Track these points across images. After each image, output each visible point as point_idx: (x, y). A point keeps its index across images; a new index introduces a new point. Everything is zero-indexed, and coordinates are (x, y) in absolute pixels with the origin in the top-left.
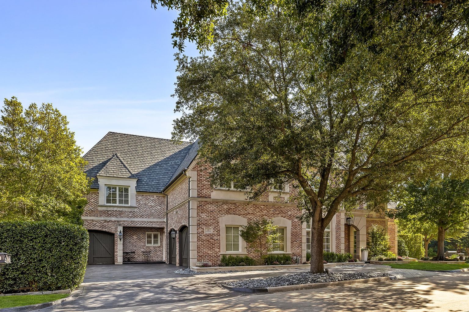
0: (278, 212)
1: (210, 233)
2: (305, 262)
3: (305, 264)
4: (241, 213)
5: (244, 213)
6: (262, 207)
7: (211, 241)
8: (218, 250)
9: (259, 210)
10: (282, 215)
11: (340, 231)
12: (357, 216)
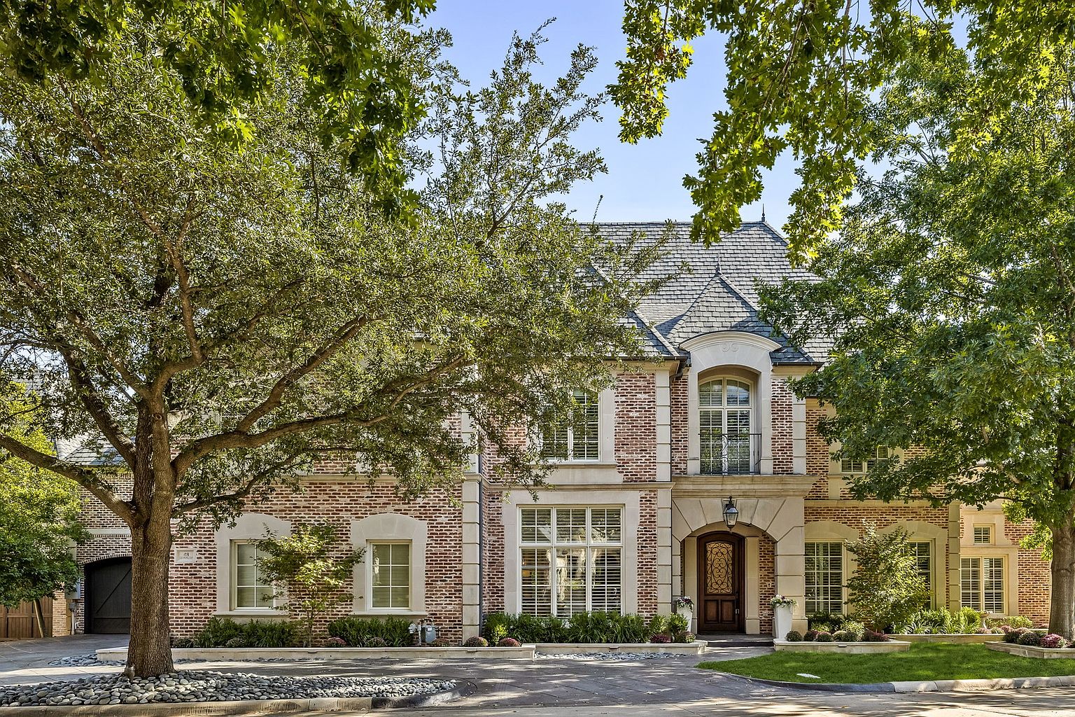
0: (384, 500)
1: (189, 561)
2: (474, 639)
3: (473, 645)
4: (275, 507)
5: (282, 507)
6: (334, 487)
7: (193, 581)
8: (209, 604)
9: (326, 497)
10: (397, 507)
11: (653, 547)
12: (766, 497)
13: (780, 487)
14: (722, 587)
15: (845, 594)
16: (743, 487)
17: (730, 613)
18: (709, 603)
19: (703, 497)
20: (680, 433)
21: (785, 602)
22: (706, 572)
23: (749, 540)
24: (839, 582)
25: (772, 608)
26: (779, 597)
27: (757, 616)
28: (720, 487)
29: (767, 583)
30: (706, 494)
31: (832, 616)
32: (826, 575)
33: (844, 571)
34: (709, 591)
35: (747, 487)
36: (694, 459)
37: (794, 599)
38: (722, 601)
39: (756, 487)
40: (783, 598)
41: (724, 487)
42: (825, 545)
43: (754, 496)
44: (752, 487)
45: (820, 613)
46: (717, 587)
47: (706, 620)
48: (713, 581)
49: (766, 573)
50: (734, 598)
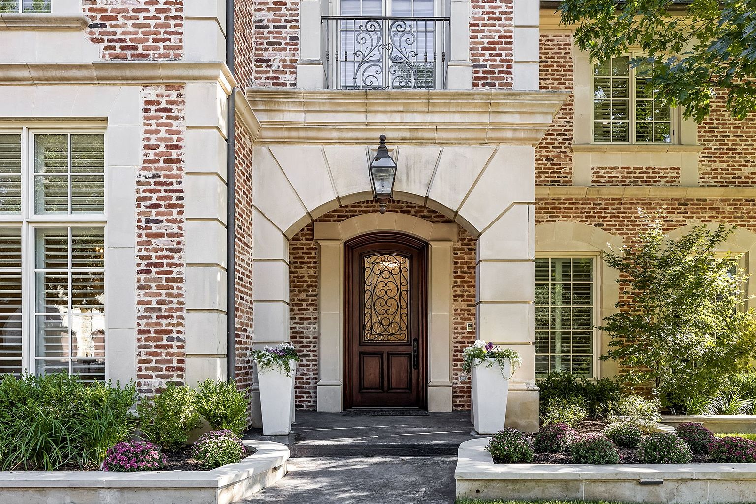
11: (174, 221)
12: (458, 142)
13: (486, 119)
14: (390, 330)
15: (600, 341)
16: (409, 118)
17: (404, 375)
18: (367, 357)
19: (329, 142)
20: (283, 11)
21: (493, 355)
22: (362, 305)
23: (434, 247)
24: (588, 324)
25: (469, 367)
26: (481, 343)
27: (447, 381)
28: (361, 118)
29: (466, 323)
30: (335, 134)
31: (579, 380)
32: (565, 313)
33: (596, 307)
34: (368, 337)
35: (419, 118)
36: (311, 63)
37: (512, 349)
38: (390, 354)
39: (436, 118)
40: (489, 346)
41: (371, 118)
42: (566, 265)
43: (433, 141)
44: (428, 118)
45: (557, 375)
46: (381, 330)
47: (361, 387)
48: (375, 319)
49: (464, 305)
50: (410, 349)
